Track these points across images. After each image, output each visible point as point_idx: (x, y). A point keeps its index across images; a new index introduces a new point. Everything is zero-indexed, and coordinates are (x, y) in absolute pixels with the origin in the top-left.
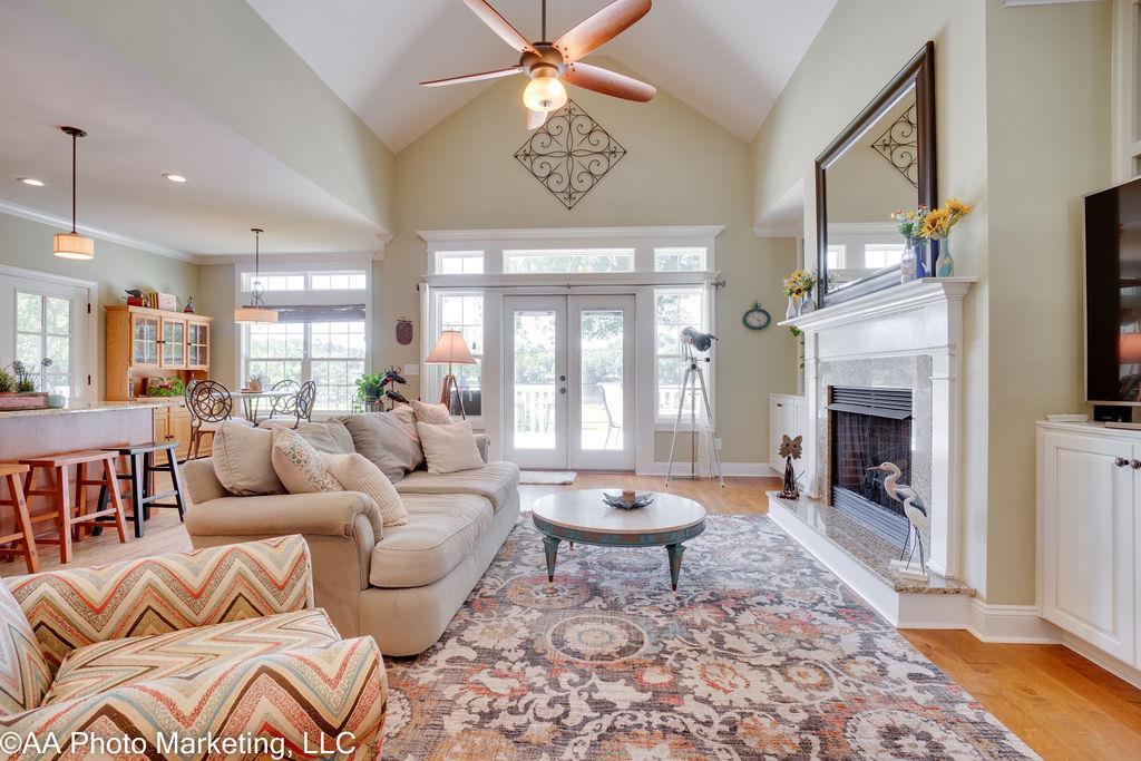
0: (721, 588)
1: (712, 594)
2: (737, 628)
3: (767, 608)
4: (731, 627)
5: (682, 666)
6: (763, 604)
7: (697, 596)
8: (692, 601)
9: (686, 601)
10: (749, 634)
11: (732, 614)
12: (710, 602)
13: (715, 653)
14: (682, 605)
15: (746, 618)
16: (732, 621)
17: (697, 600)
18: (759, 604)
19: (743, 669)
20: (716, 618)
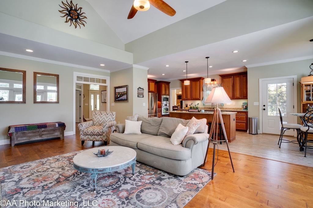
0: (66, 184)
1: (69, 180)
2: (58, 173)
3: (48, 182)
4: (60, 173)
5: (69, 163)
6: (50, 183)
7: (74, 177)
8: (74, 175)
9: (76, 175)
10: (55, 173)
11: (61, 177)
12: (69, 177)
13: (63, 167)
14: (77, 173)
15: (56, 177)
16: (60, 174)
17: (73, 176)
18: (52, 183)
19: (56, 166)
20: (65, 173)
